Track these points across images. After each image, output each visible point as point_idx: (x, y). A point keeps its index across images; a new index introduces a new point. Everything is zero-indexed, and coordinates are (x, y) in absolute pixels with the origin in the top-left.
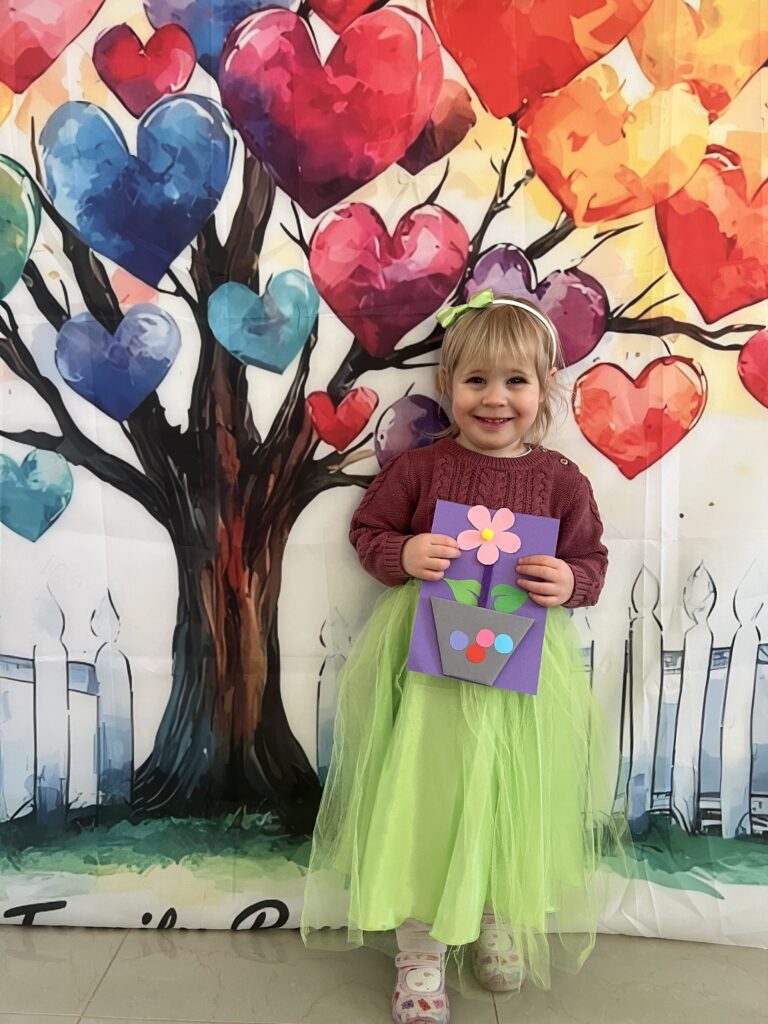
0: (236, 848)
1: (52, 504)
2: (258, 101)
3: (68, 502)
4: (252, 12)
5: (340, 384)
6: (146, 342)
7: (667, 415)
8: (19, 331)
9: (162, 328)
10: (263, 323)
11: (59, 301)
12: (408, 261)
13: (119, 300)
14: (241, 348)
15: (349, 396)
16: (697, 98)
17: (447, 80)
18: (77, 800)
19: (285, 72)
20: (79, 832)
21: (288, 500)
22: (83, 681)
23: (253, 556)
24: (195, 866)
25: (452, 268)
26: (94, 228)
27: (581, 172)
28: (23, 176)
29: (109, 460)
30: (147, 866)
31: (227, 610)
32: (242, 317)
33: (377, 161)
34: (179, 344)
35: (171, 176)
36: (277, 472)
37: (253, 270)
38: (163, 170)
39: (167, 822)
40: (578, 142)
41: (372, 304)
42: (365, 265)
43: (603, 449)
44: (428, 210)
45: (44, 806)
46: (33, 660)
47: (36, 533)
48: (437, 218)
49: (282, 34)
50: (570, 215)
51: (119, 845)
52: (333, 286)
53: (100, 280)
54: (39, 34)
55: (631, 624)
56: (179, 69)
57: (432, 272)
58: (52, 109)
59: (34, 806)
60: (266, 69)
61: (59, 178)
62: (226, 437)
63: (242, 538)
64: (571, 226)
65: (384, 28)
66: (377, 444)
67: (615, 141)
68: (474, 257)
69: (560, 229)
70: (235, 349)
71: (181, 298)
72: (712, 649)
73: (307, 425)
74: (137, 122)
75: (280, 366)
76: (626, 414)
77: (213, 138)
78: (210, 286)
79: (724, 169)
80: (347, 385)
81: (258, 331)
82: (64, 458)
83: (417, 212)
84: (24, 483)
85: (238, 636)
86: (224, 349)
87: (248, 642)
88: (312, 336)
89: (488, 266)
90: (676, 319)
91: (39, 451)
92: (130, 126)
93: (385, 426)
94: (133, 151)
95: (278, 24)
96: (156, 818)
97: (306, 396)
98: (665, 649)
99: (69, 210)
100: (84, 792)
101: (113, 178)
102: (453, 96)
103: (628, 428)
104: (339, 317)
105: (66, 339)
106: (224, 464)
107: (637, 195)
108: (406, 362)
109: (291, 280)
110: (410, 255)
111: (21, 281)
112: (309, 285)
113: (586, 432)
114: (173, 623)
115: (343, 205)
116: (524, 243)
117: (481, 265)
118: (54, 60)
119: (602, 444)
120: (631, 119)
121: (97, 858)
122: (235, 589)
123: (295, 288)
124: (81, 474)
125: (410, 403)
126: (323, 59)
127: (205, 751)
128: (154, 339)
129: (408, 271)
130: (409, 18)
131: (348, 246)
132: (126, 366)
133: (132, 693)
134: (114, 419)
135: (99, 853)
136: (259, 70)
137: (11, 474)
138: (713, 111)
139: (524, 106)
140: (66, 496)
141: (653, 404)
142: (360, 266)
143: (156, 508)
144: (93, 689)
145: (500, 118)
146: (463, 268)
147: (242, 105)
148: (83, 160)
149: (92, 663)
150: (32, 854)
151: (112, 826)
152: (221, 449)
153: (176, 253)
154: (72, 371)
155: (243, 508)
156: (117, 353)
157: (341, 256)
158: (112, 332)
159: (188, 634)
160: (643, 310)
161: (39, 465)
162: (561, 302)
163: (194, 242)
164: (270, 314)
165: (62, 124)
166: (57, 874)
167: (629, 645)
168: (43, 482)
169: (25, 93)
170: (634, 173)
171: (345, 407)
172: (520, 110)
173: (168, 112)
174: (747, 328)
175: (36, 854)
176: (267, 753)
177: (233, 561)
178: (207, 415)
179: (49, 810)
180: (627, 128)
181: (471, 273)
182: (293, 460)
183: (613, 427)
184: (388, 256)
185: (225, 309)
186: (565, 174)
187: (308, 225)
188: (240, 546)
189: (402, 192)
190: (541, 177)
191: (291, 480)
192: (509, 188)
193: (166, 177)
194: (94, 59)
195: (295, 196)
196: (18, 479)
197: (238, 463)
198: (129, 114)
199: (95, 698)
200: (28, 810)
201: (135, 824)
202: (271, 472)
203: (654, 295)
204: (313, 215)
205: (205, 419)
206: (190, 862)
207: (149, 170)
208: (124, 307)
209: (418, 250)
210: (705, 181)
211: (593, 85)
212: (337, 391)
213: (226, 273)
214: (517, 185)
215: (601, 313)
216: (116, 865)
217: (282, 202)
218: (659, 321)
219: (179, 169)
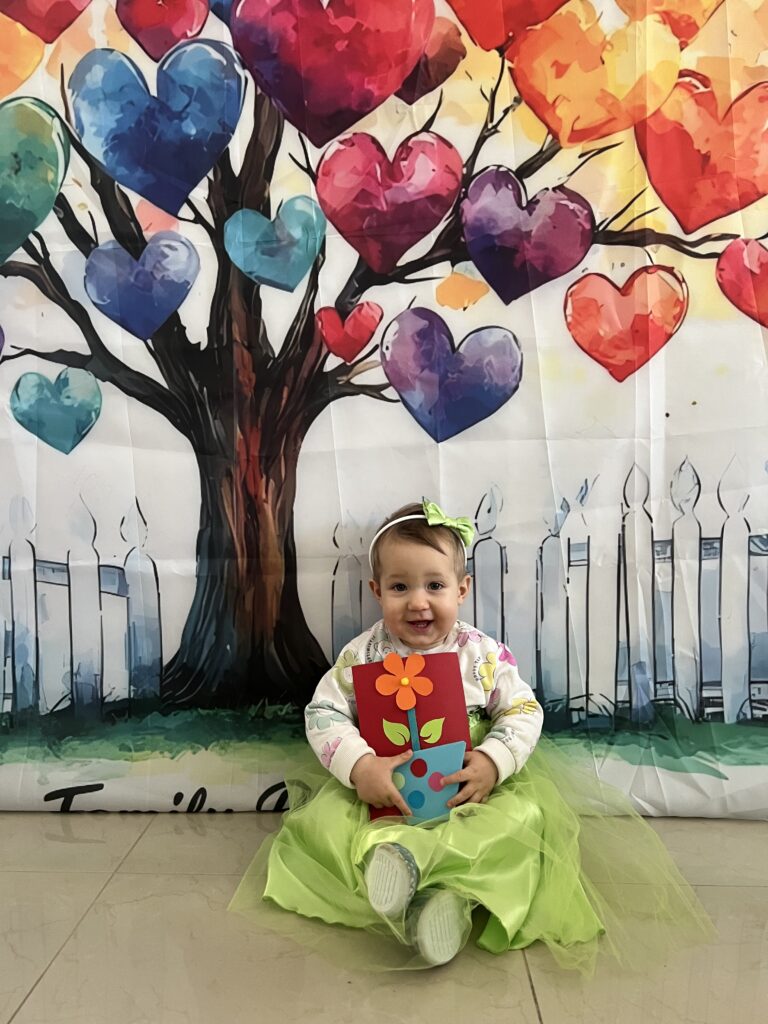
0: (260, 735)
1: (84, 419)
2: (266, 42)
3: (98, 416)
5: (348, 299)
6: (169, 267)
7: (652, 320)
8: (50, 258)
9: (183, 252)
10: (275, 245)
11: (87, 230)
12: (406, 185)
13: (143, 228)
14: (255, 268)
15: (356, 310)
16: (668, 28)
17: (438, 18)
18: (110, 694)
19: (290, 16)
20: (114, 723)
21: (300, 411)
22: (114, 584)
23: (270, 463)
24: (223, 751)
25: (448, 189)
26: (119, 163)
27: (564, 98)
28: (53, 117)
29: (135, 377)
30: (178, 752)
31: (246, 516)
32: (255, 240)
33: (377, 93)
34: (198, 268)
35: (188, 114)
36: (290, 385)
37: (264, 198)
38: (180, 109)
39: (195, 713)
40: (561, 70)
41: (375, 224)
42: (368, 189)
43: (593, 354)
44: (424, 137)
45: (80, 699)
46: (67, 565)
47: (69, 446)
48: (433, 144)
50: (556, 137)
51: (151, 734)
52: (338, 209)
53: (125, 210)
55: (624, 518)
56: (193, 16)
57: (428, 194)
58: (78, 57)
59: (72, 700)
60: (273, 14)
61: (86, 118)
62: (242, 352)
63: (258, 447)
64: (556, 147)
66: (383, 355)
67: (596, 67)
68: (468, 179)
69: (547, 150)
70: (249, 270)
71: (199, 226)
72: (701, 539)
73: (317, 339)
74: (156, 66)
75: (291, 285)
76: (613, 322)
77: (226, 78)
78: (226, 212)
79: (696, 91)
80: (354, 300)
81: (271, 253)
82: (93, 376)
83: (414, 139)
84: (58, 399)
85: (257, 539)
86: (240, 271)
87: (266, 545)
88: (320, 256)
89: (481, 187)
90: (657, 231)
91: (70, 368)
92: (149, 69)
93: (390, 337)
94: (154, 92)
96: (185, 709)
97: (316, 311)
98: (655, 539)
99: (96, 147)
100: (117, 685)
101: (136, 117)
102: (445, 32)
103: (616, 333)
104: (345, 238)
105: (94, 266)
106: (240, 377)
107: (616, 116)
108: (408, 277)
109: (300, 205)
110: (409, 179)
111: (52, 212)
112: (316, 209)
113: (578, 339)
114: (197, 528)
115: (347, 135)
116: (513, 164)
117: (475, 185)
118: (81, 12)
119: (593, 349)
120: (609, 47)
121: (132, 747)
122: (253, 494)
123: (303, 212)
124: (109, 389)
125: (413, 316)
126: (325, 2)
127: (228, 647)
128: (175, 264)
129: (407, 192)
131: (351, 172)
132: (150, 289)
133: (159, 594)
134: (138, 337)
135: (134, 741)
136: (267, 14)
137: (46, 391)
138: (683, 39)
139: (509, 39)
140: (95, 411)
141: (639, 311)
142: (363, 190)
143: (179, 421)
144: (123, 591)
145: (488, 50)
146: (458, 189)
147: (252, 47)
148: (108, 101)
149: (122, 566)
150: (71, 743)
151: (144, 717)
152: (237, 363)
153: (195, 185)
154: (100, 296)
155: (260, 419)
156: (141, 277)
157: (345, 181)
158: (137, 259)
159: (211, 536)
160: (625, 224)
161: (71, 382)
162: (550, 217)
163: (211, 174)
164: (281, 237)
165: (90, 70)
166: (94, 760)
167: (622, 538)
168: (75, 399)
169: (55, 42)
170: (613, 97)
171: (352, 320)
172: (507, 42)
173: (184, 57)
174: (723, 237)
175: (75, 743)
176: (286, 649)
177: (250, 467)
178: (224, 331)
179: (85, 702)
180: (606, 56)
181: (466, 194)
182: (304, 373)
183: (602, 333)
184: (388, 180)
185: (239, 233)
186: (550, 99)
187: (315, 154)
188: (256, 454)
189: (401, 121)
190: (528, 103)
191: (302, 393)
192: (498, 115)
193: (184, 115)
194: (117, 10)
195: (301, 129)
196: (53, 395)
197: (253, 376)
198: (150, 59)
199: (125, 599)
200: (66, 704)
201: (165, 715)
202: (284, 385)
203: (636, 209)
204: (319, 145)
205: (222, 336)
206: (218, 748)
207: (168, 109)
208: (148, 235)
209: (416, 173)
210: (678, 102)
211: (572, 19)
212: (345, 304)
213: (240, 201)
214: (506, 112)
215: (588, 226)
216: (149, 752)
217: (290, 134)
218: (644, 231)
219: (195, 107)
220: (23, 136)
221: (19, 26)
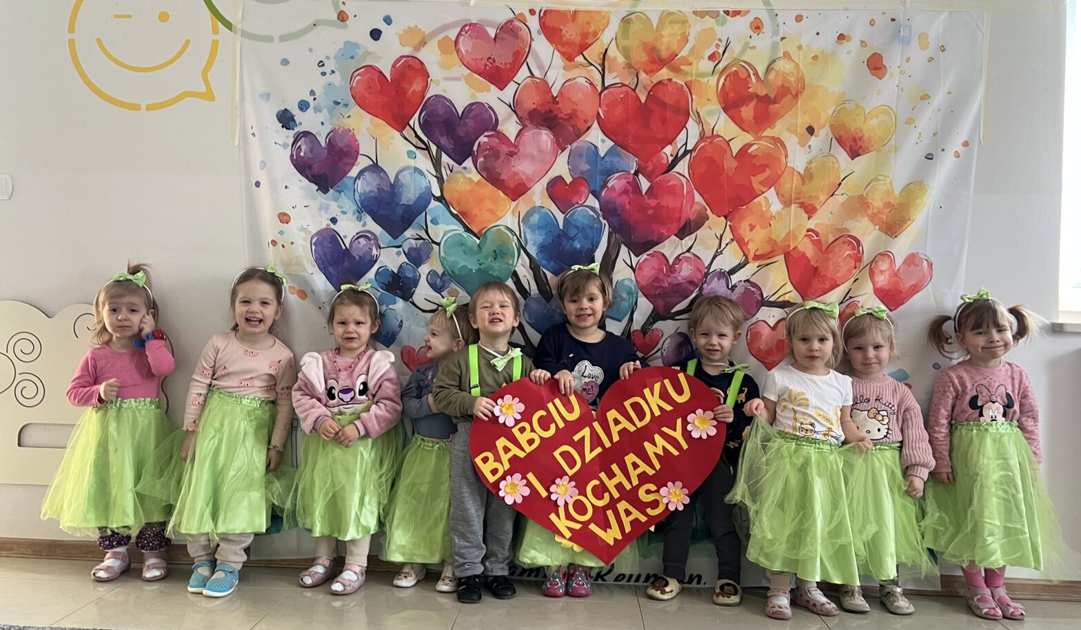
2: (615, 209)
4: (614, 173)
5: (647, 327)
11: (526, 288)
12: (677, 275)
15: (650, 332)
16: (803, 210)
17: (697, 202)
19: (627, 197)
25: (697, 279)
26: (543, 259)
27: (752, 240)
28: (514, 236)
33: (666, 234)
35: (577, 238)
38: (573, 235)
40: (752, 228)
41: (662, 293)
42: (659, 277)
44: (687, 255)
48: (691, 258)
49: (627, 182)
50: (747, 257)
52: (644, 286)
53: (544, 279)
54: (524, 178)
56: (582, 195)
57: (689, 280)
58: (527, 210)
60: (620, 195)
61: (529, 237)
64: (746, 262)
65: (669, 181)
66: (662, 353)
67: (767, 228)
68: (707, 274)
69: (742, 264)
74: (564, 215)
75: (621, 319)
76: (768, 342)
77: (595, 223)
79: (813, 239)
80: (650, 327)
83: (682, 255)
88: (635, 306)
89: (713, 278)
90: (791, 302)
92: (560, 217)
93: (666, 345)
94: (561, 227)
95: (625, 178)
97: (632, 331)
99: (533, 251)
101: (552, 238)
102: (699, 208)
103: (769, 348)
104: (647, 298)
105: (528, 305)
107: (776, 249)
108: (676, 318)
109: (626, 283)
110: (679, 273)
111: (510, 279)
112: (634, 285)
113: (751, 350)
115: (650, 252)
116: (727, 268)
117: (710, 278)
118: (529, 189)
120: (773, 219)
123: (628, 286)
125: (677, 335)
126: (644, 193)
129: (677, 279)
130: (680, 177)
131: (652, 269)
136: (616, 196)
138: (810, 215)
139: (730, 212)
141: (780, 338)
142: (657, 277)
145: (720, 217)
146: (702, 278)
147: (608, 210)
148: (540, 230)
154: (530, 319)
156: (549, 311)
157: (648, 272)
158: (549, 303)
160: (777, 298)
162: (742, 294)
165: (532, 215)
169: (517, 201)
170: (775, 240)
171: (649, 336)
172: (728, 214)
173: (577, 213)
180: (772, 223)
183: (762, 347)
184: (669, 273)
186: (746, 241)
187: (635, 260)
189: (676, 247)
190: (736, 241)
192: (723, 246)
193: (575, 239)
194: (547, 189)
195: (630, 248)
198: (561, 213)
203: (782, 291)
204: (637, 256)
207: (568, 235)
209: (682, 270)
210: (805, 244)
211: (760, 204)
212: (646, 329)
214: (727, 245)
215: (760, 298)
217: (624, 250)
218: (784, 302)
219: (580, 235)
220: (499, 243)
221: (500, 191)
